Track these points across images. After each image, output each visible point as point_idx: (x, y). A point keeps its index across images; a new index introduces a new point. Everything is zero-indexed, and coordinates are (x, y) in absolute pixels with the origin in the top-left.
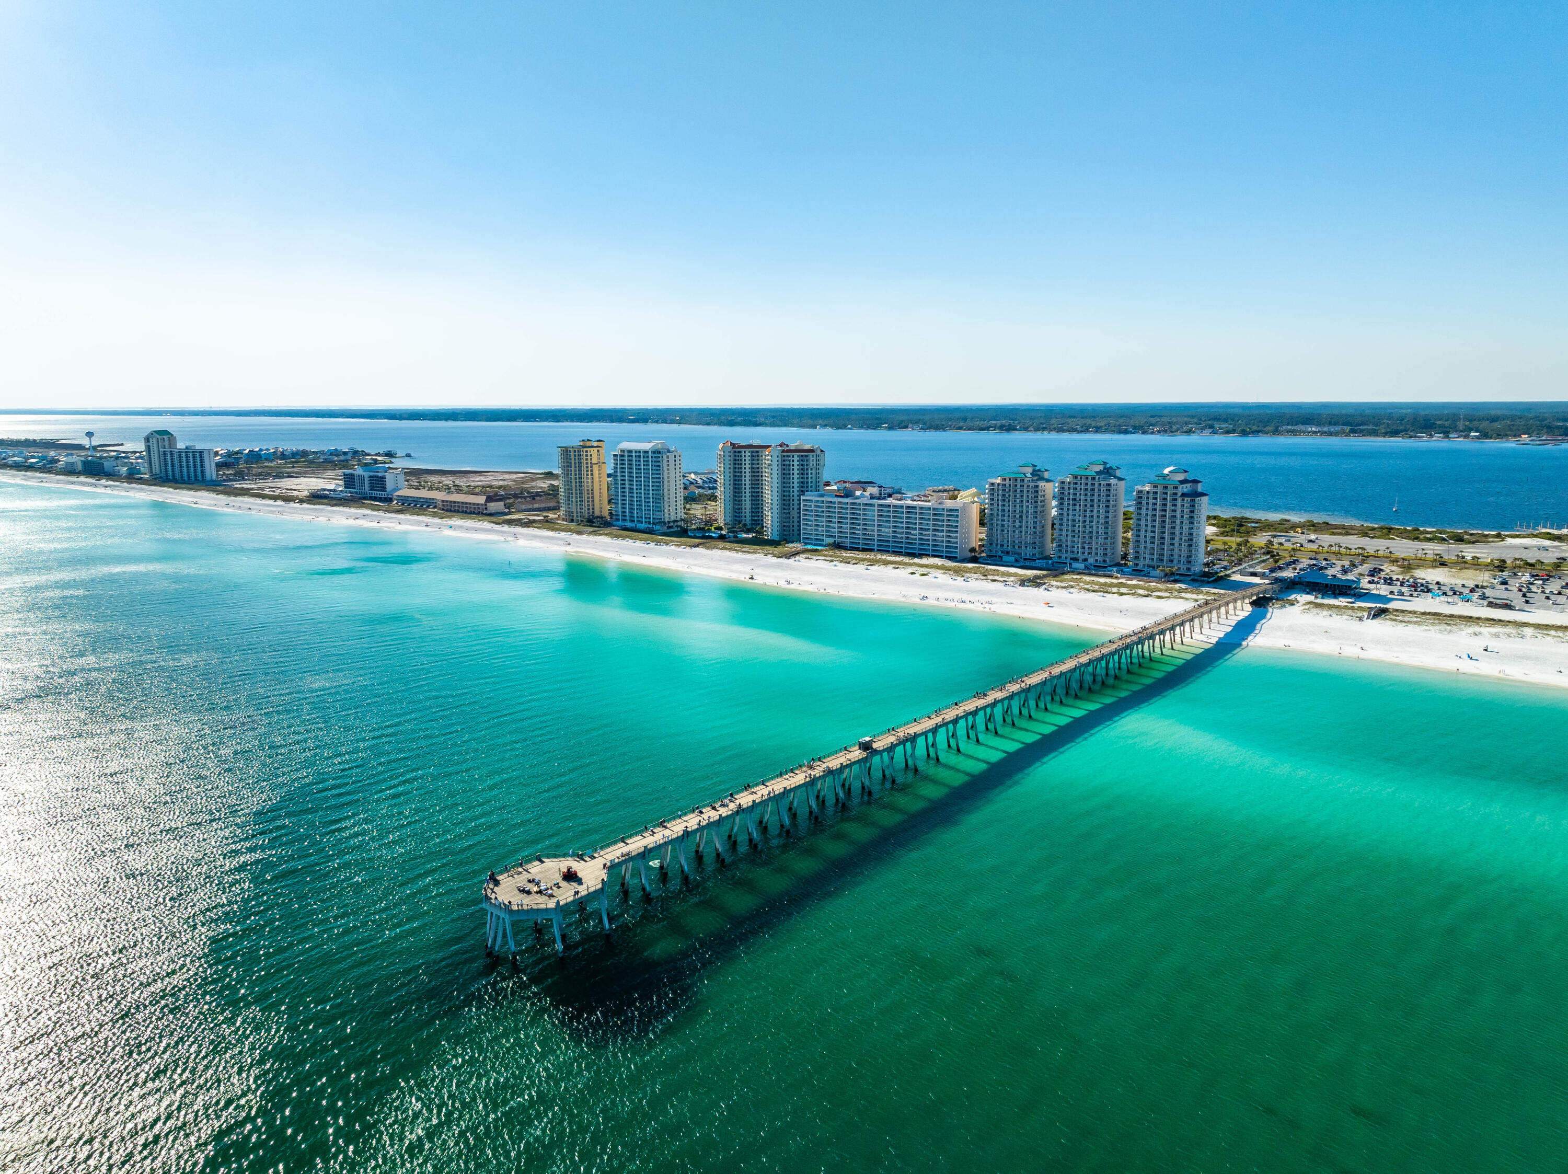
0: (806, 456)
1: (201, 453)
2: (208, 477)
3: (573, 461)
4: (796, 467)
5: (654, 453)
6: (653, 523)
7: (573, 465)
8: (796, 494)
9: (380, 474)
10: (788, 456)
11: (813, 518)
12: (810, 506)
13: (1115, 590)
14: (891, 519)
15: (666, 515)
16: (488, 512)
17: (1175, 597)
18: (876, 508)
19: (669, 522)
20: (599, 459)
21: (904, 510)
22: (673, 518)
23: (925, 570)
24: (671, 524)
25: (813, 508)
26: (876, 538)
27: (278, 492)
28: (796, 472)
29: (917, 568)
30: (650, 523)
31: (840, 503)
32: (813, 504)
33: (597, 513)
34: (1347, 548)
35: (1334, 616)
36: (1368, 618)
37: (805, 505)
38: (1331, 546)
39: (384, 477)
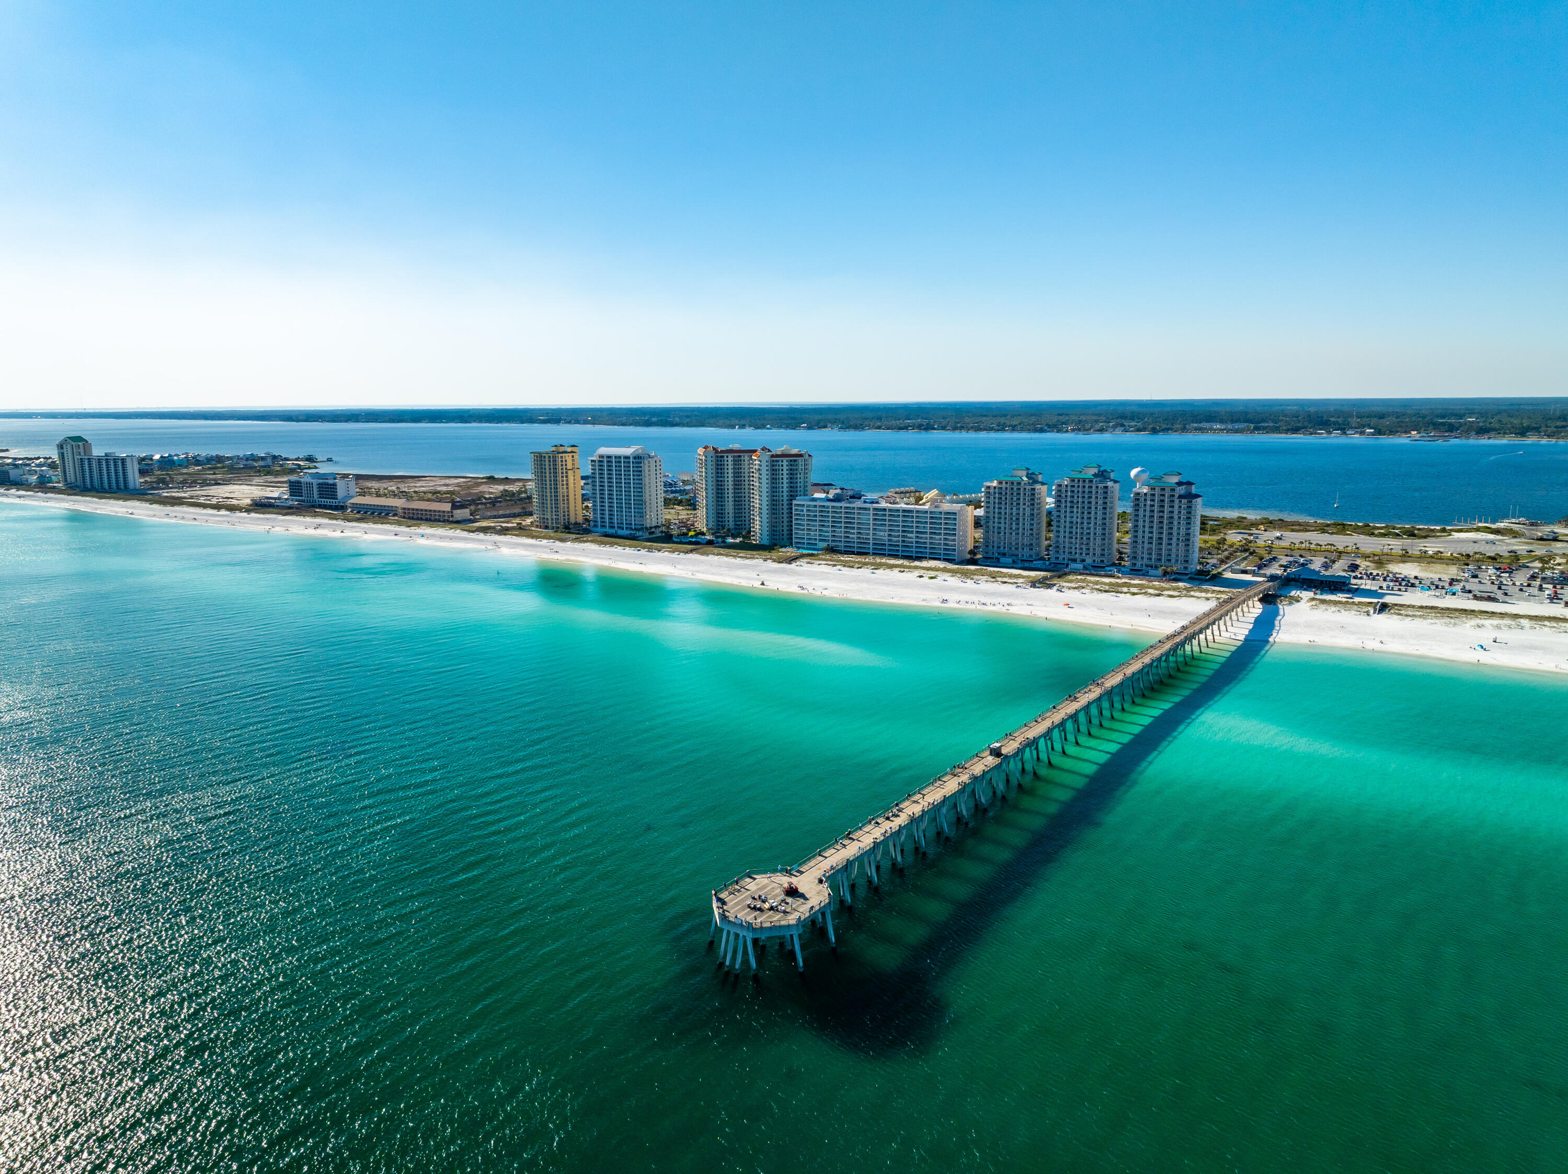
0: (795, 461)
1: (123, 460)
2: (131, 486)
3: (547, 467)
4: (785, 472)
5: (635, 458)
6: (636, 529)
7: (547, 471)
8: (785, 498)
9: (331, 482)
10: (777, 461)
11: (805, 523)
12: (802, 511)
13: (1125, 589)
14: (887, 523)
15: (648, 521)
16: (454, 519)
17: (1186, 596)
18: (871, 512)
19: (651, 528)
20: (573, 464)
21: (901, 514)
22: (654, 524)
23: (933, 574)
24: (653, 530)
25: (805, 512)
26: (871, 541)
27: (214, 501)
28: (785, 476)
29: (925, 571)
30: (631, 529)
31: (833, 507)
32: (805, 509)
33: (572, 520)
34: (1317, 545)
35: (1343, 611)
36: (1374, 613)
37: (796, 510)
38: (1302, 543)
39: (335, 485)
